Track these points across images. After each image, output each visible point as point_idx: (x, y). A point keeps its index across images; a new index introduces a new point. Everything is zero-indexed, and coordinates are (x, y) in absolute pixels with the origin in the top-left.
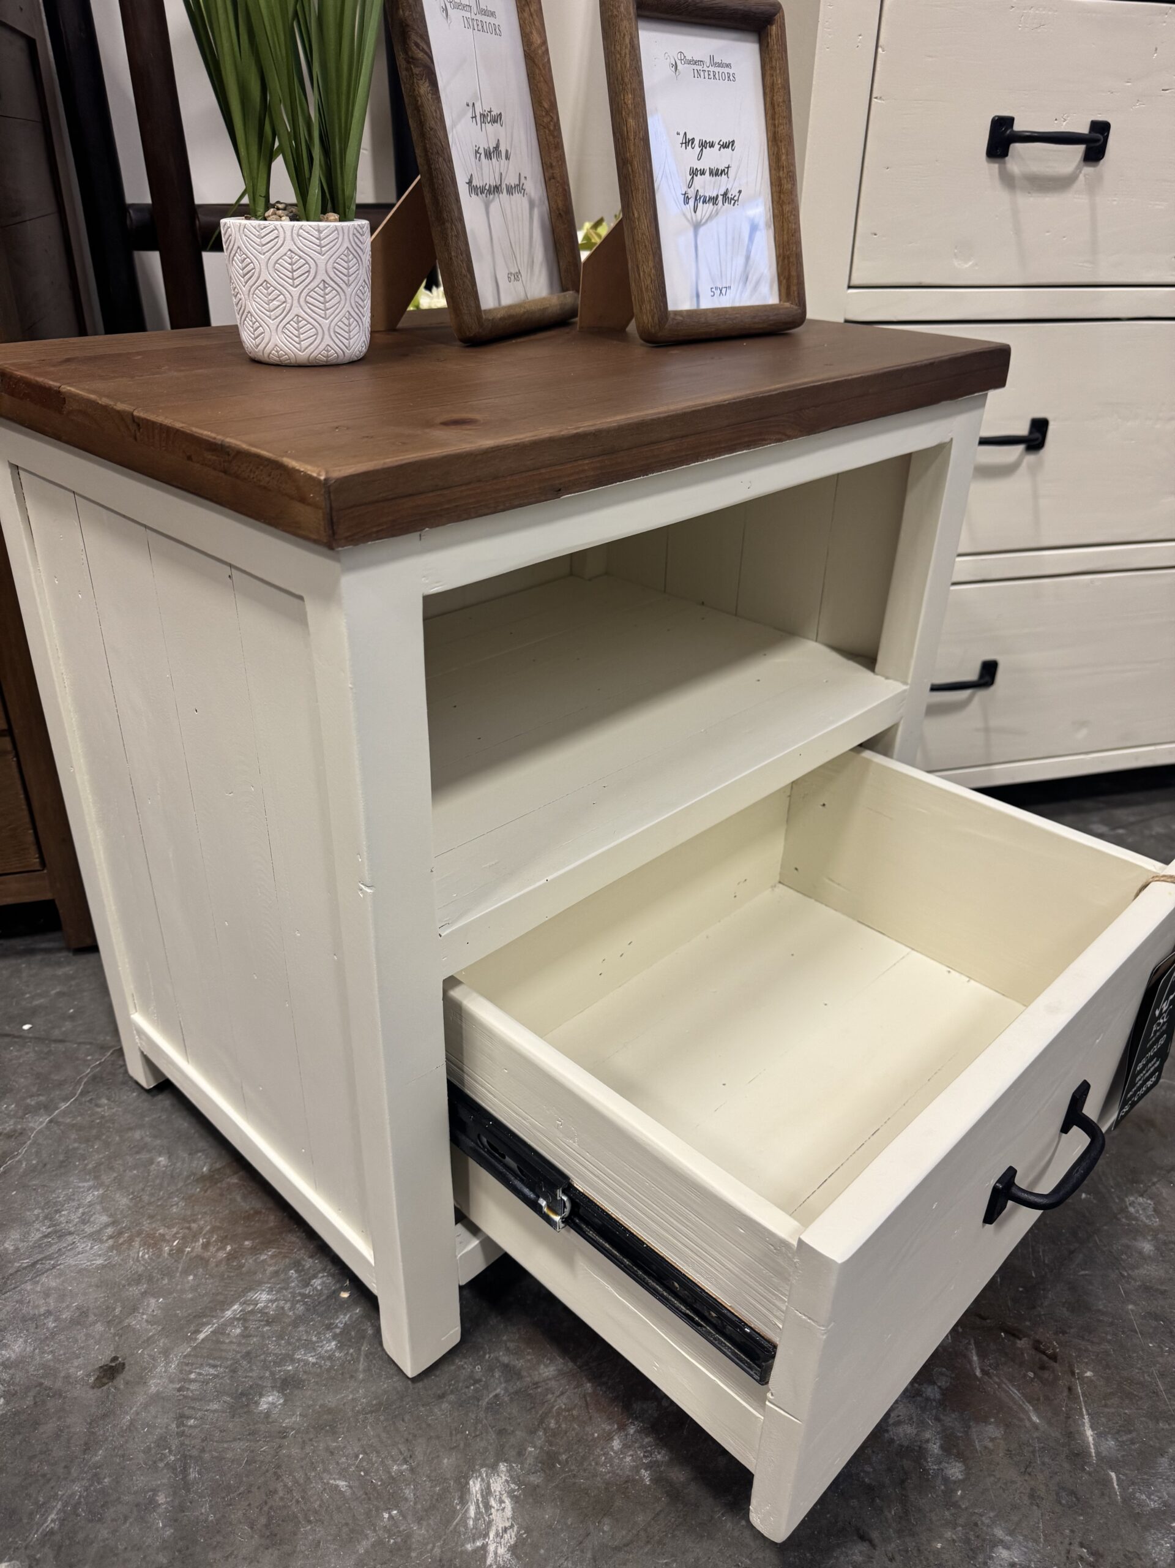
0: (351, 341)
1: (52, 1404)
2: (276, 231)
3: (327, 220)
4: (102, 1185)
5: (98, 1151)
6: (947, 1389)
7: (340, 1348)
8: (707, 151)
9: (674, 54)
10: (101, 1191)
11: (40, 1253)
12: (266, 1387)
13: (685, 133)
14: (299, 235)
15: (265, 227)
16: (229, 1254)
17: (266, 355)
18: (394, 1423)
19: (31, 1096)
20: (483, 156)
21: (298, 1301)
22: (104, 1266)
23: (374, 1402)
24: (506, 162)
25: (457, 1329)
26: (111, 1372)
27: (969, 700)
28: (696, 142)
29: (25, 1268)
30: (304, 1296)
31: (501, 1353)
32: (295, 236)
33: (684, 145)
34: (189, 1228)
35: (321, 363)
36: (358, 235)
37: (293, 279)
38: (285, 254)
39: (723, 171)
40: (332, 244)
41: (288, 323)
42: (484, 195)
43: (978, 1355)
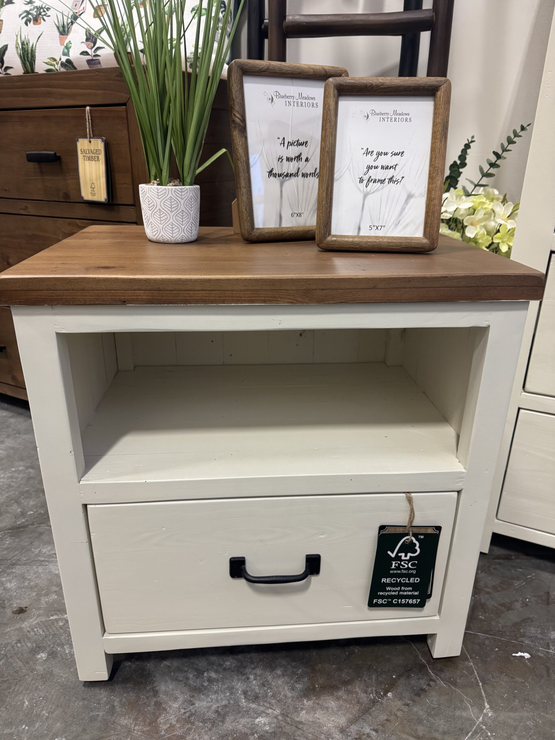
8: (381, 157)
13: (368, 149)
18: (62, 695)
20: (285, 160)
23: (65, 683)
26: (21, 611)
28: (375, 153)
31: (117, 700)
33: (365, 154)
39: (392, 167)
42: (281, 178)
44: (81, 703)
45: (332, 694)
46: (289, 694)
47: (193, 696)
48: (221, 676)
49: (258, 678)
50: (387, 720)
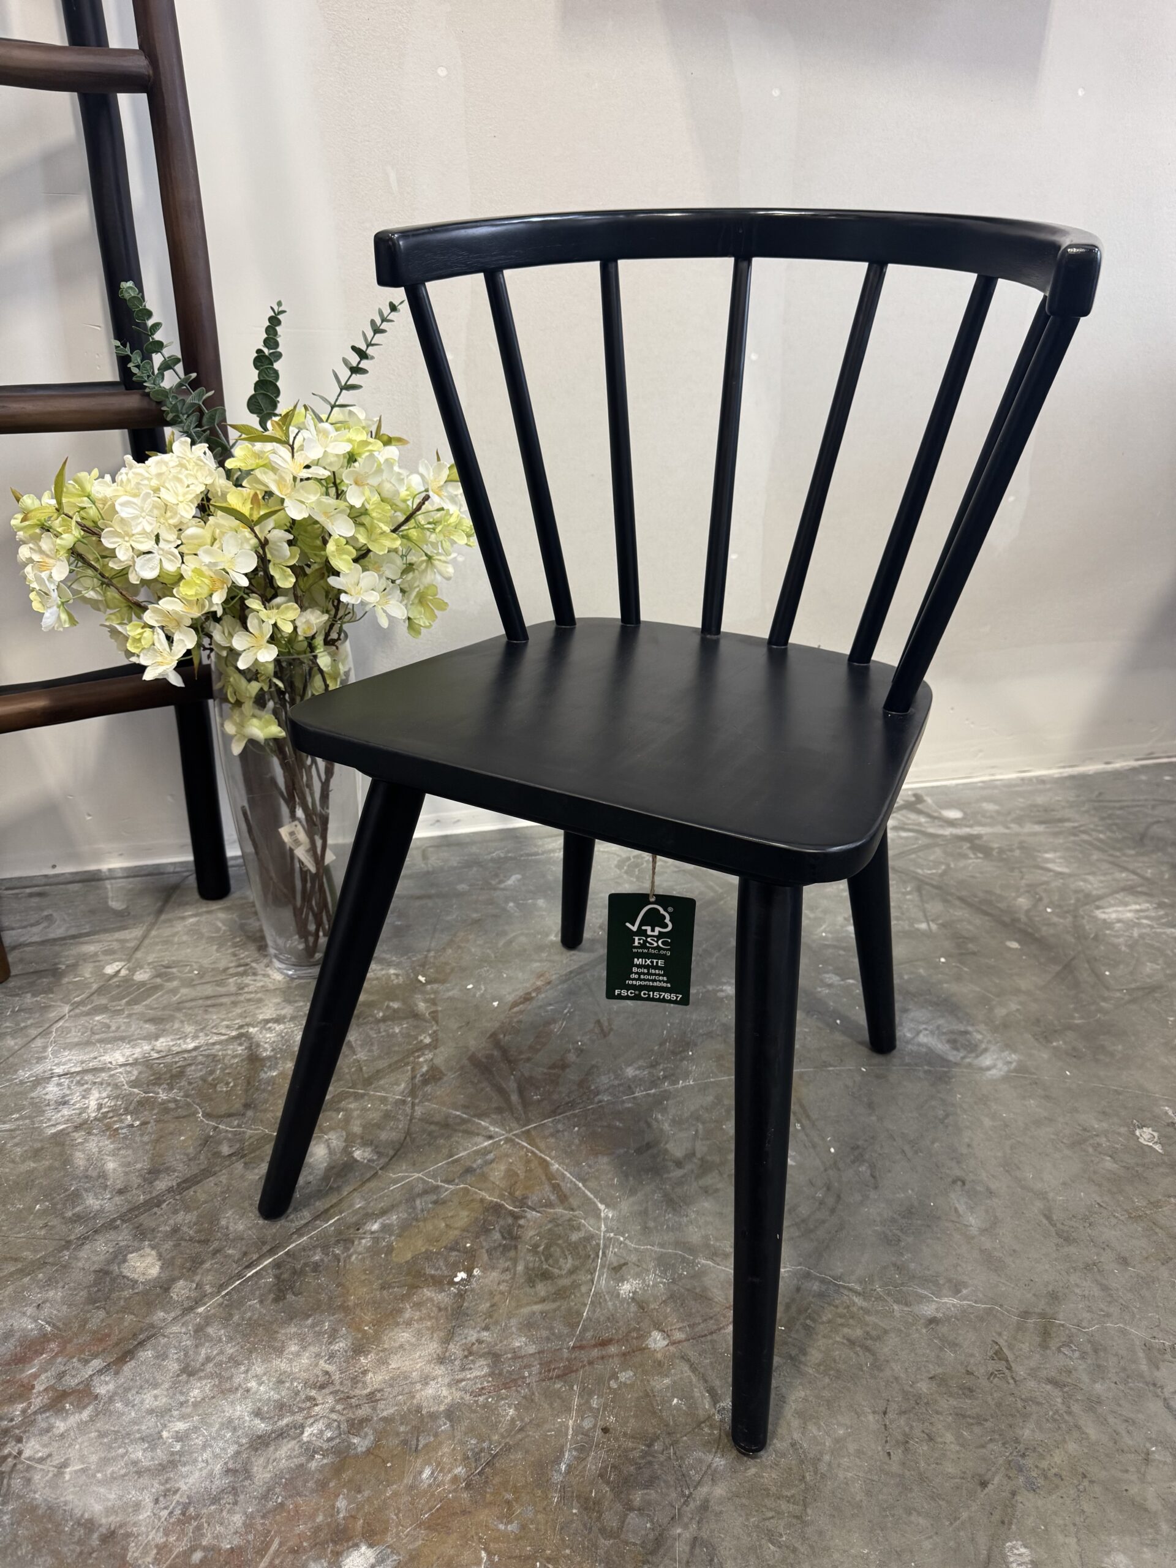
45: (398, 1324)
47: (167, 1481)
48: (196, 1418)
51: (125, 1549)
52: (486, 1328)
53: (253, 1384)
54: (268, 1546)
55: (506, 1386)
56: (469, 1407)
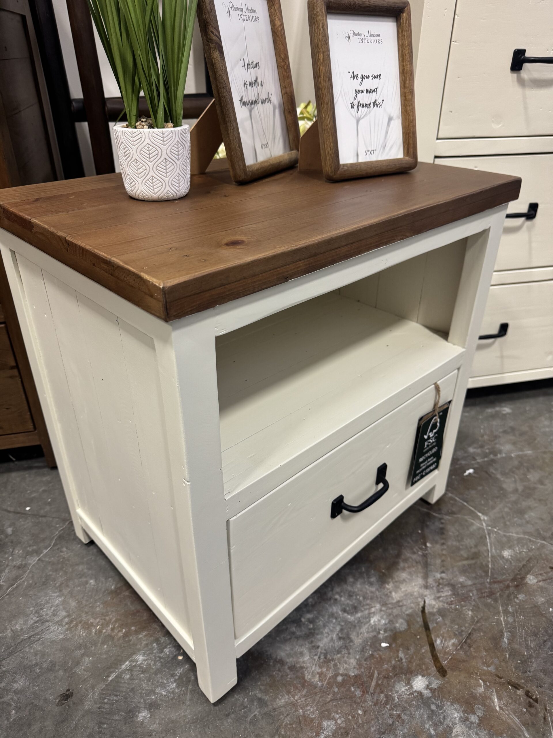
0: (180, 188)
1: (38, 714)
2: (141, 134)
3: (167, 127)
4: (63, 595)
5: (61, 576)
6: (482, 717)
7: (178, 687)
8: (365, 81)
9: (348, 32)
10: (63, 598)
11: (33, 631)
12: (141, 707)
13: (353, 72)
14: (152, 136)
15: (135, 132)
16: (124, 634)
17: (137, 196)
18: (204, 729)
19: (30, 546)
20: (248, 86)
21: (158, 661)
22: (63, 640)
23: (195, 717)
24: (261, 87)
25: (235, 678)
26: (66, 696)
27: (493, 343)
28: (359, 76)
29: (25, 640)
30: (160, 658)
31: (257, 692)
32: (150, 136)
33: (352, 78)
34: (105, 619)
35: (165, 199)
36: (183, 134)
37: (150, 158)
38: (146, 146)
39: (374, 90)
40: (169, 140)
41: (148, 180)
42: (249, 106)
43: (498, 699)
44: (229, 720)
45: (398, 569)
46: (373, 589)
47: (312, 642)
48: (315, 612)
49: (342, 594)
50: (443, 561)
51: (303, 674)
52: (443, 572)
53: (337, 597)
54: (372, 675)
55: (463, 600)
56: (448, 610)
